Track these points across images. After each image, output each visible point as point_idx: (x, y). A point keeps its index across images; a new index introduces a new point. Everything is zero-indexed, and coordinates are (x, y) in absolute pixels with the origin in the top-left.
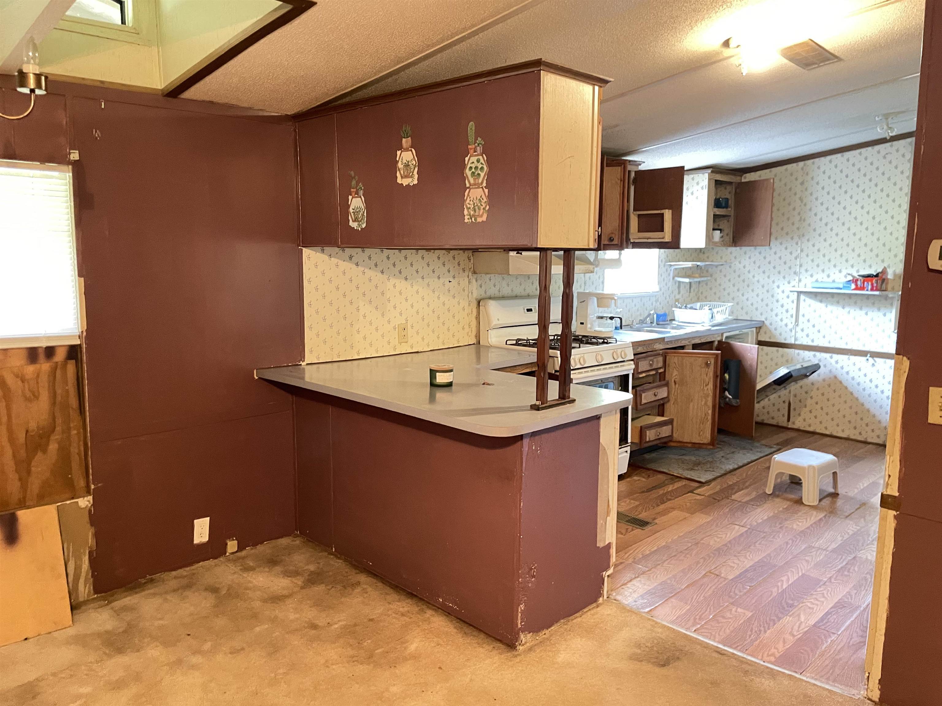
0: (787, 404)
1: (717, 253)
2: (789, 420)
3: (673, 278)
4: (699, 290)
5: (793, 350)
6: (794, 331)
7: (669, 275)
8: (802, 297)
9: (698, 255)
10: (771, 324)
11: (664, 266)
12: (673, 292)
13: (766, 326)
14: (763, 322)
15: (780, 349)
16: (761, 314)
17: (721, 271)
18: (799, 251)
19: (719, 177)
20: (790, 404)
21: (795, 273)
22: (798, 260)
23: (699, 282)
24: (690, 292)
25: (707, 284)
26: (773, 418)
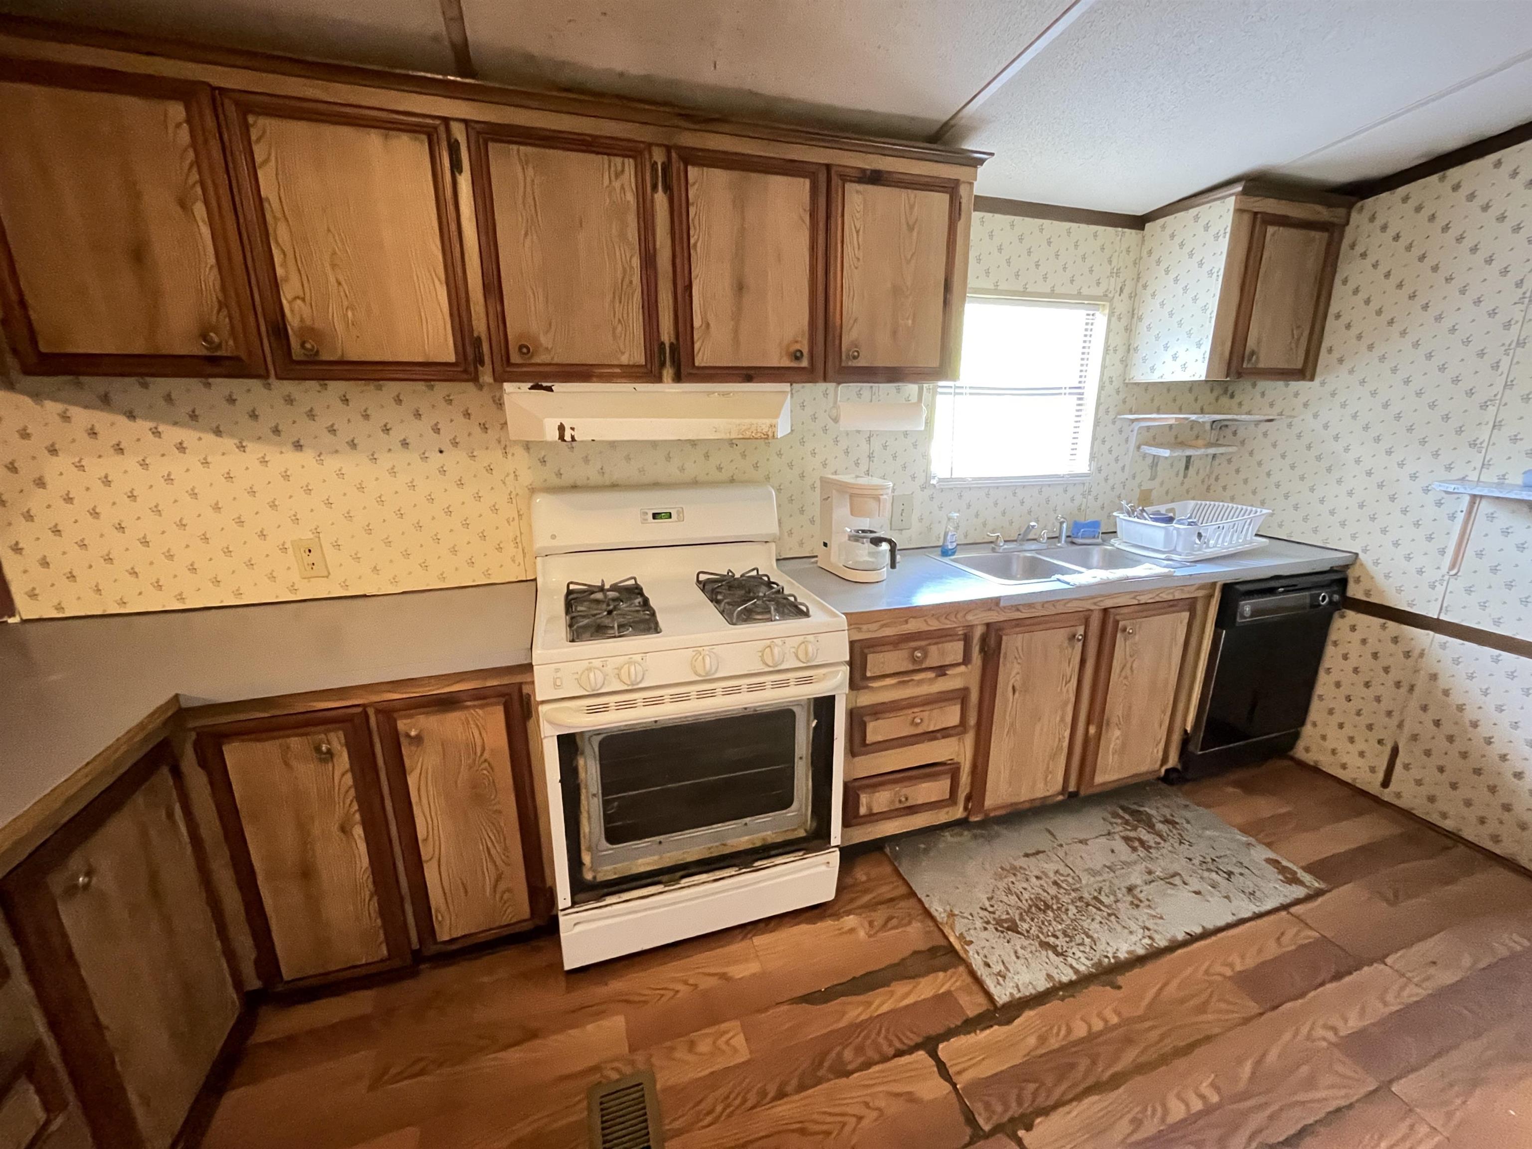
0: (1387, 750)
1: (1263, 394)
2: (1386, 783)
3: (1139, 447)
4: (1211, 473)
5: (1431, 633)
6: (1440, 589)
7: (1127, 441)
8: (1484, 507)
9: (1217, 399)
10: (1376, 563)
11: (1114, 423)
12: (1134, 477)
13: (1362, 565)
14: (1357, 554)
15: (1391, 624)
16: (1354, 537)
17: (1265, 434)
18: (1499, 387)
19: (1271, 206)
20: (1395, 752)
21: (1473, 445)
22: (1492, 410)
23: (1214, 456)
24: (1185, 476)
25: (1229, 461)
26: (1344, 767)
